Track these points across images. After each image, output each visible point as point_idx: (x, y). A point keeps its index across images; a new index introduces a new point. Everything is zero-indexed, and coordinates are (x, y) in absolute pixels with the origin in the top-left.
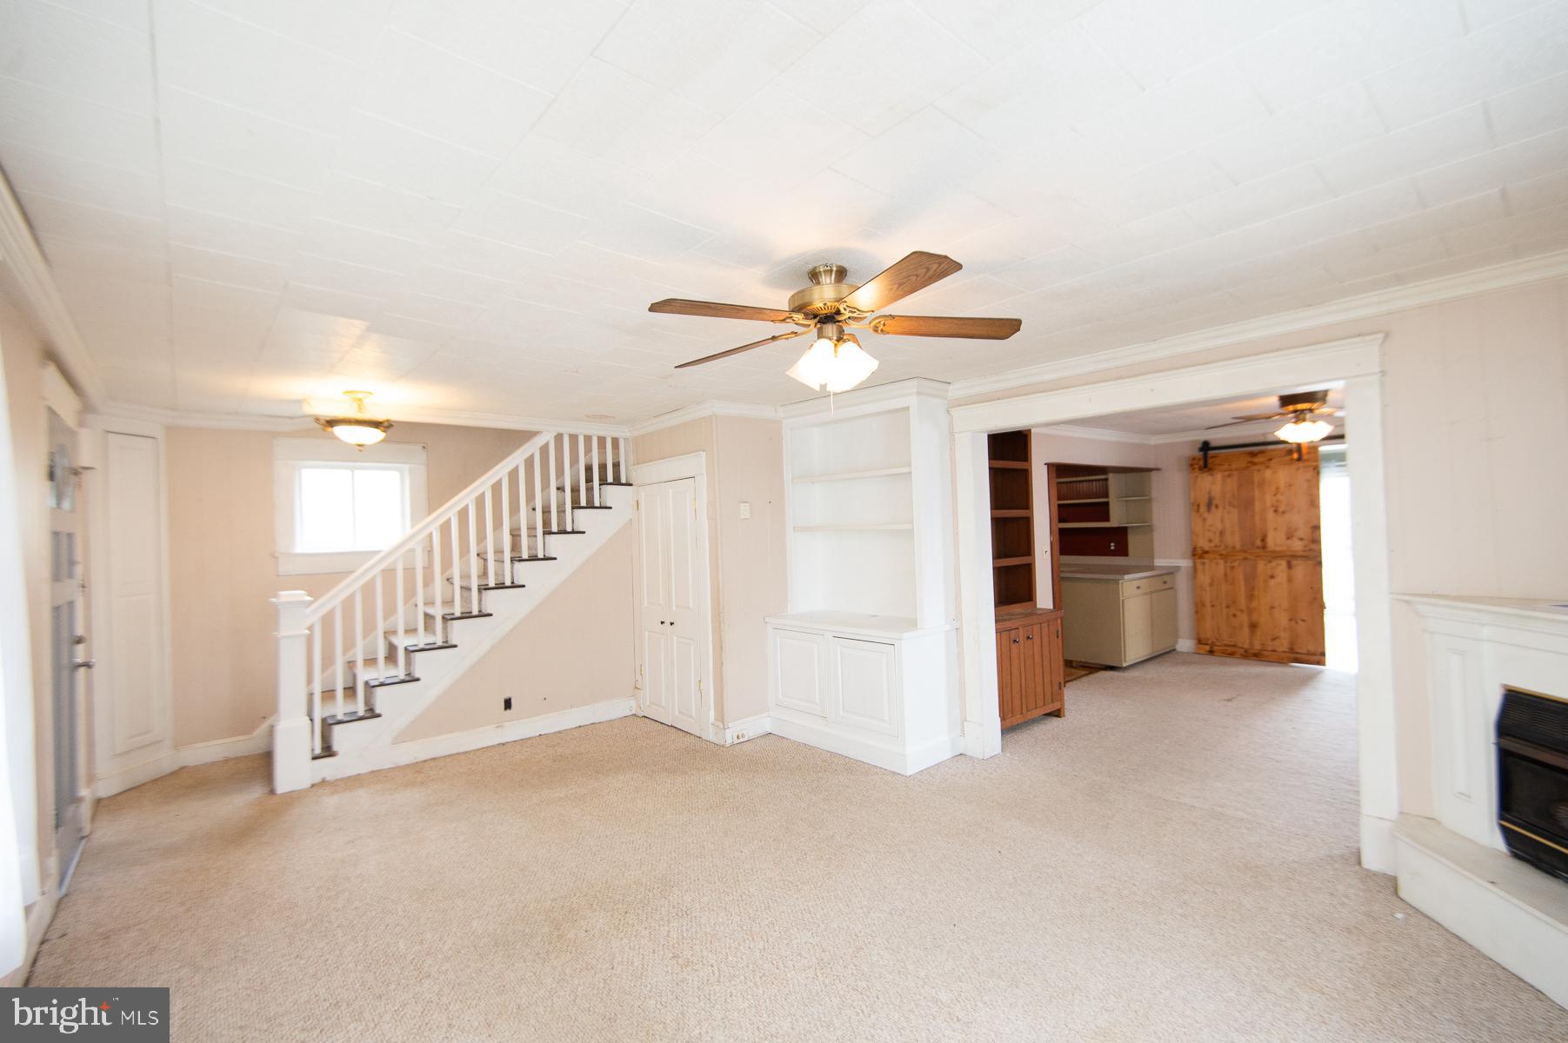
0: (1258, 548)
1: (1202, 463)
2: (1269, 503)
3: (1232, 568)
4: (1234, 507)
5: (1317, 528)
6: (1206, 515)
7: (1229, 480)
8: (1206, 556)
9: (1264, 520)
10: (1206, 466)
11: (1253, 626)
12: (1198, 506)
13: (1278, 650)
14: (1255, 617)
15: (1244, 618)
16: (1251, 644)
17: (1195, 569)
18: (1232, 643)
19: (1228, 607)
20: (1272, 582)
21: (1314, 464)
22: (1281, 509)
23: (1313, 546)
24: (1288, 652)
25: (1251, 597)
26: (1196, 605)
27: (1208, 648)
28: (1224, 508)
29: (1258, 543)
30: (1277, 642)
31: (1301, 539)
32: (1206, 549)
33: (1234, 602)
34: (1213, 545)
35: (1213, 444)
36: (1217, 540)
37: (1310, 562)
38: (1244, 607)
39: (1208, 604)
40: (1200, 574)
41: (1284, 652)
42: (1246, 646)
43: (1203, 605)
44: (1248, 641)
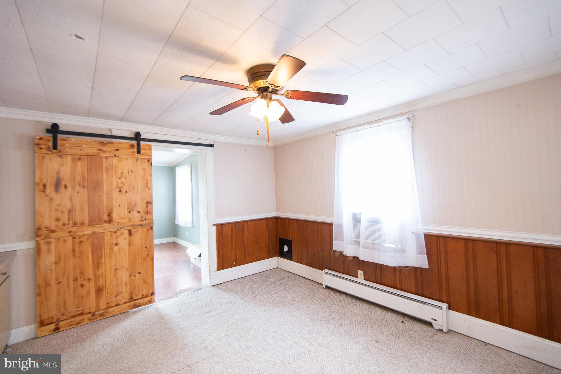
0: (105, 222)
1: (50, 144)
2: (114, 185)
3: (81, 242)
4: (84, 187)
5: (149, 203)
6: (53, 195)
7: (79, 164)
8: (53, 235)
9: (110, 198)
10: (55, 147)
11: (99, 290)
12: (44, 186)
13: (120, 303)
14: (101, 282)
15: (91, 286)
16: (98, 306)
17: (38, 250)
18: (79, 312)
19: (75, 280)
20: (116, 248)
21: (149, 157)
22: (124, 190)
23: (147, 217)
24: (129, 302)
25: (97, 265)
26: (38, 286)
27: (53, 326)
28: (74, 188)
29: (106, 217)
30: (119, 297)
31: (139, 212)
32: (53, 228)
33: (82, 273)
34: (60, 223)
35: (62, 128)
36: (65, 219)
37: (145, 229)
38: (91, 275)
39: (53, 283)
40: (43, 254)
41: (125, 303)
42: (93, 310)
43: (48, 284)
44: (94, 305)
